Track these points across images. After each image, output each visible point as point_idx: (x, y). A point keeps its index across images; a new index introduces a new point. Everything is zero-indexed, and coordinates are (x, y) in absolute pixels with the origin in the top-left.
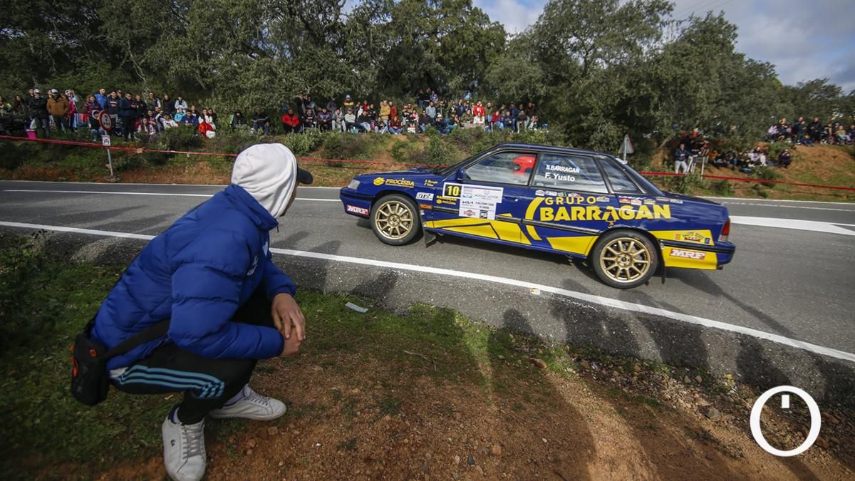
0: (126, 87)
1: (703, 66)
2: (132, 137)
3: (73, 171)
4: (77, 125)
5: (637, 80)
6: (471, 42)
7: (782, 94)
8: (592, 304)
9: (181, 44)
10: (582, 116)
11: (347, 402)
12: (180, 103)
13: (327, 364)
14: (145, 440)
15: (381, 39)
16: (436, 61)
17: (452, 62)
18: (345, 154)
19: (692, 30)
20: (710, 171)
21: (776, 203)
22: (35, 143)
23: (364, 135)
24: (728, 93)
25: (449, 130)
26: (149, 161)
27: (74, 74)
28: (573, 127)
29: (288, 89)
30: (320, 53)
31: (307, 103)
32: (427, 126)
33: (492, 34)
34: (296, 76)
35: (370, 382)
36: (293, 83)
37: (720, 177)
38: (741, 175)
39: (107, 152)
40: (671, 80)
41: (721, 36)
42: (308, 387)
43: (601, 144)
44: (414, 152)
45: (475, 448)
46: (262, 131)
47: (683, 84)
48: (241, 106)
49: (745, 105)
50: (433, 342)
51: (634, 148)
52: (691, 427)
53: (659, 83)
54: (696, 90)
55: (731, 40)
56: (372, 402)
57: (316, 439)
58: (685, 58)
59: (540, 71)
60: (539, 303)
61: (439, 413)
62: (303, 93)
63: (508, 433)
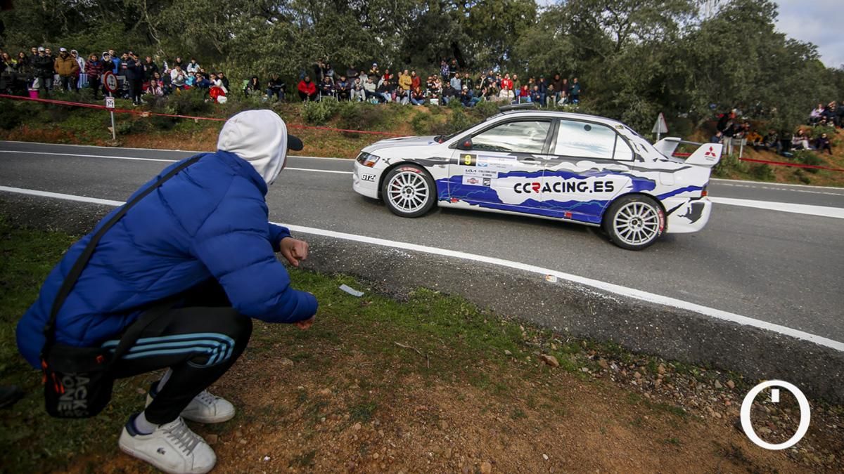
0: (140, 48)
1: (741, 44)
2: (139, 99)
3: (74, 133)
4: (82, 86)
5: (672, 56)
6: (501, 14)
7: (825, 76)
8: (614, 295)
9: (198, 6)
10: (614, 92)
11: (312, 405)
12: (193, 66)
13: (301, 357)
14: (50, 448)
15: (406, 6)
16: (463, 32)
17: (480, 33)
18: (363, 125)
19: (730, 7)
20: (748, 153)
21: (819, 190)
22: (36, 102)
23: (384, 106)
24: (768, 73)
25: (473, 103)
26: (155, 125)
27: (86, 33)
28: (604, 104)
29: (306, 56)
30: (342, 19)
31: (326, 71)
32: (451, 98)
33: (523, 6)
34: (316, 42)
35: (346, 381)
36: (311, 48)
37: (760, 161)
38: (781, 159)
39: (110, 115)
40: (707, 57)
41: (761, 14)
42: (270, 385)
43: (633, 122)
44: (436, 125)
45: (460, 465)
46: (276, 98)
47: (720, 62)
48: (256, 71)
49: (785, 86)
50: (432, 333)
51: (668, 127)
52: (720, 442)
53: (695, 60)
54: (734, 69)
55: (771, 18)
56: (343, 406)
57: (266, 451)
58: (722, 35)
59: (571, 45)
60: (555, 292)
61: (422, 422)
62: (323, 60)
63: (503, 447)
